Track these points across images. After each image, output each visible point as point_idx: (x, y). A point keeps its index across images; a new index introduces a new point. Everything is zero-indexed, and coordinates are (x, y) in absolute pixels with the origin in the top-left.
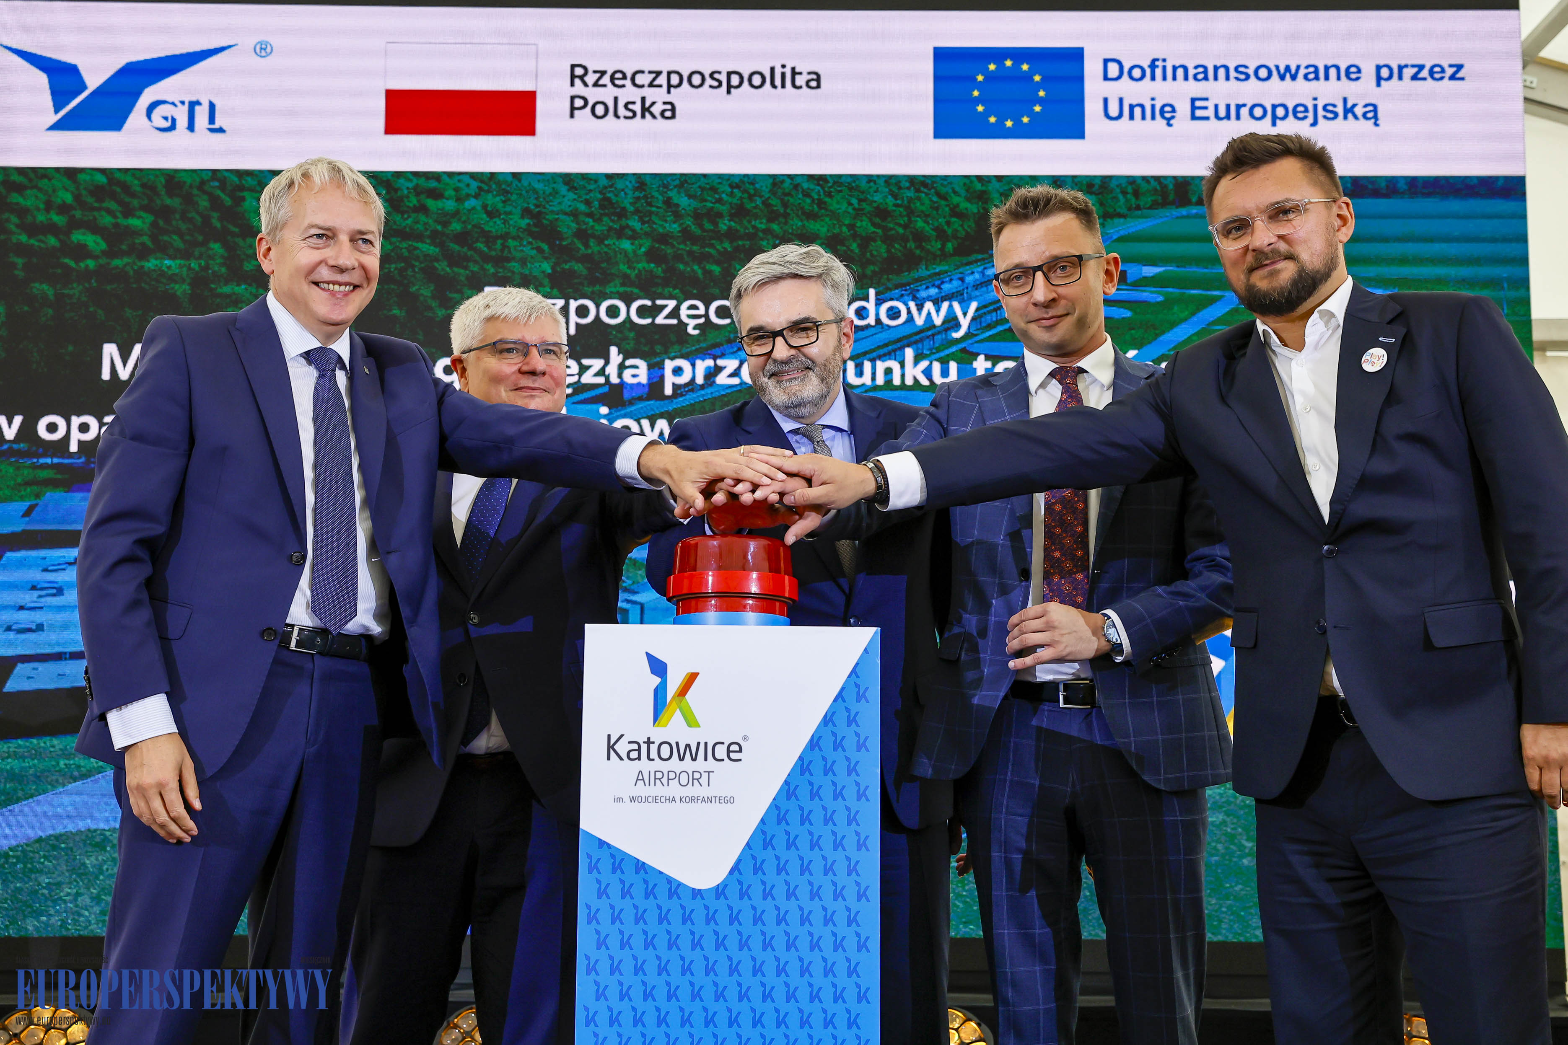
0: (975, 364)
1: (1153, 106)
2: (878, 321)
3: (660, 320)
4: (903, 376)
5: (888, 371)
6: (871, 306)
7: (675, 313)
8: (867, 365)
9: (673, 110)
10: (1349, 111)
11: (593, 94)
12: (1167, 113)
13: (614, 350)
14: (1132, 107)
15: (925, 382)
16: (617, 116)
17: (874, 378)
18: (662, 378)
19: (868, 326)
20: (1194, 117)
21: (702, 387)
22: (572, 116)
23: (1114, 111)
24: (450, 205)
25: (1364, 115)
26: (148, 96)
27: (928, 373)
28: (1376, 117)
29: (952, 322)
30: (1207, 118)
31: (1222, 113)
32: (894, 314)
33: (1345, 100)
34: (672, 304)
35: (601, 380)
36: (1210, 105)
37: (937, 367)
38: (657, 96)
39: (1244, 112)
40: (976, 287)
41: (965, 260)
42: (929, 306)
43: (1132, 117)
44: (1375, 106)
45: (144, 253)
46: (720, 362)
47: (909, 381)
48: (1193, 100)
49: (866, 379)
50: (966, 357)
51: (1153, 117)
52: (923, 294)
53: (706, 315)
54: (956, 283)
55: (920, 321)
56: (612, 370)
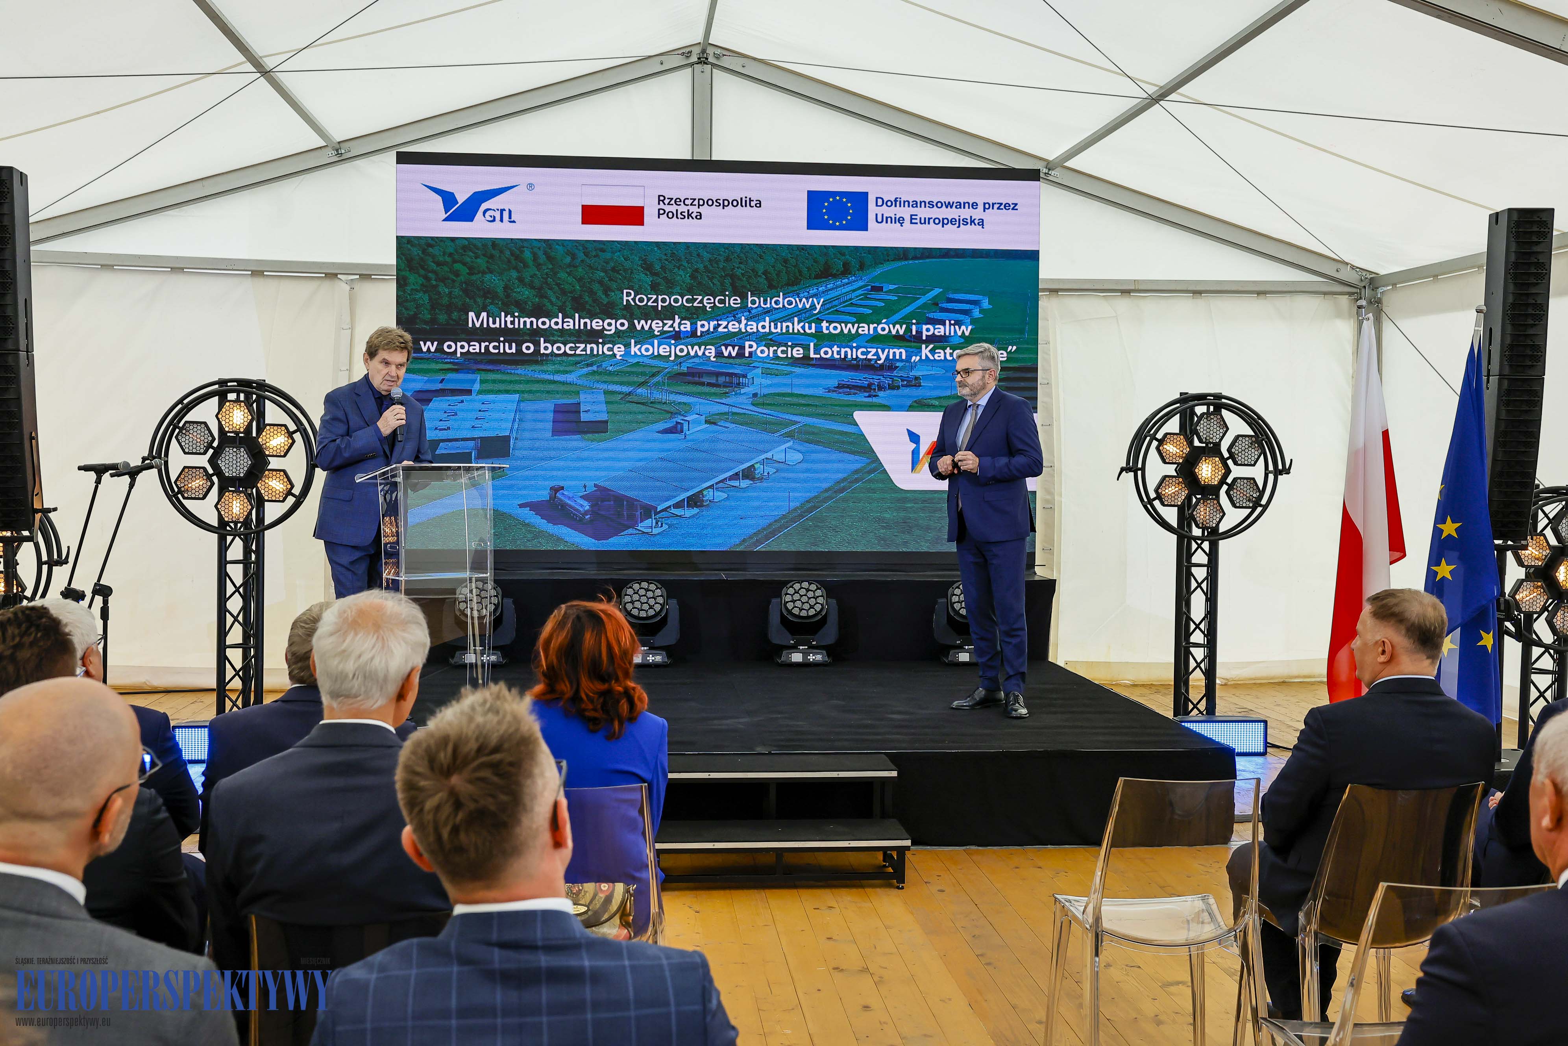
0: (822, 324)
1: (895, 218)
2: (784, 306)
3: (695, 304)
4: (793, 329)
5: (787, 327)
6: (781, 299)
7: (701, 302)
8: (779, 324)
9: (701, 215)
10: (972, 222)
11: (668, 208)
12: (901, 221)
13: (677, 317)
14: (887, 218)
15: (802, 331)
16: (677, 218)
17: (782, 330)
18: (696, 328)
19: (780, 308)
20: (911, 223)
21: (713, 333)
22: (659, 217)
23: (880, 220)
24: (608, 255)
25: (978, 224)
26: (484, 206)
27: (803, 328)
28: (983, 225)
29: (813, 307)
30: (917, 223)
31: (923, 222)
32: (790, 303)
33: (971, 217)
34: (700, 298)
35: (672, 329)
36: (918, 217)
37: (807, 325)
38: (694, 209)
39: (931, 221)
40: (823, 292)
41: (819, 281)
42: (804, 300)
43: (887, 222)
44: (983, 220)
45: (484, 273)
46: (720, 322)
47: (796, 331)
48: (911, 215)
49: (779, 330)
50: (819, 321)
51: (895, 223)
52: (802, 295)
53: (714, 303)
54: (815, 290)
55: (800, 306)
56: (676, 325)
